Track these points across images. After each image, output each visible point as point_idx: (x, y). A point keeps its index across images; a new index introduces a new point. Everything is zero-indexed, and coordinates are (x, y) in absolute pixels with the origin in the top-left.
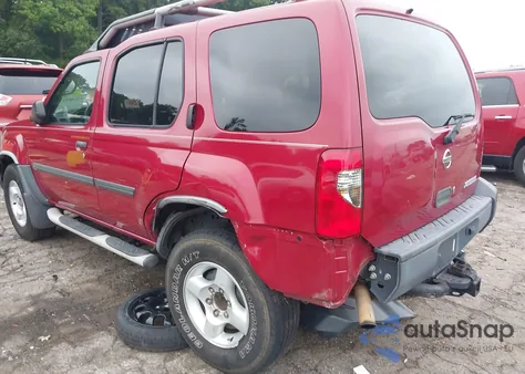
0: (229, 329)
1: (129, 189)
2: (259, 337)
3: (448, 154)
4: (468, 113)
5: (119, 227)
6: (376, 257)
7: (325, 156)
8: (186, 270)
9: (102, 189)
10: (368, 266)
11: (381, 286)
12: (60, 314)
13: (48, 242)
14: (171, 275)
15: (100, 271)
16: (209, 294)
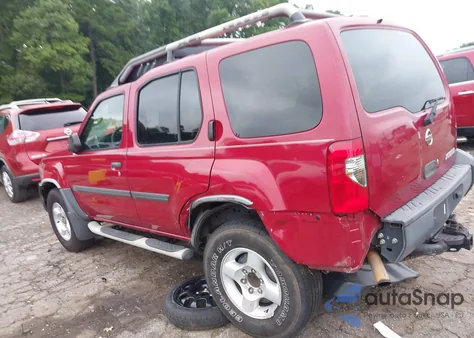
0: (264, 303)
1: (164, 197)
2: (292, 306)
3: (429, 133)
4: (439, 97)
5: (154, 229)
6: (383, 226)
7: (332, 148)
8: (221, 256)
9: (138, 199)
10: (377, 234)
11: (390, 250)
12: (116, 308)
13: (91, 251)
14: (209, 264)
15: (140, 270)
16: (243, 275)
